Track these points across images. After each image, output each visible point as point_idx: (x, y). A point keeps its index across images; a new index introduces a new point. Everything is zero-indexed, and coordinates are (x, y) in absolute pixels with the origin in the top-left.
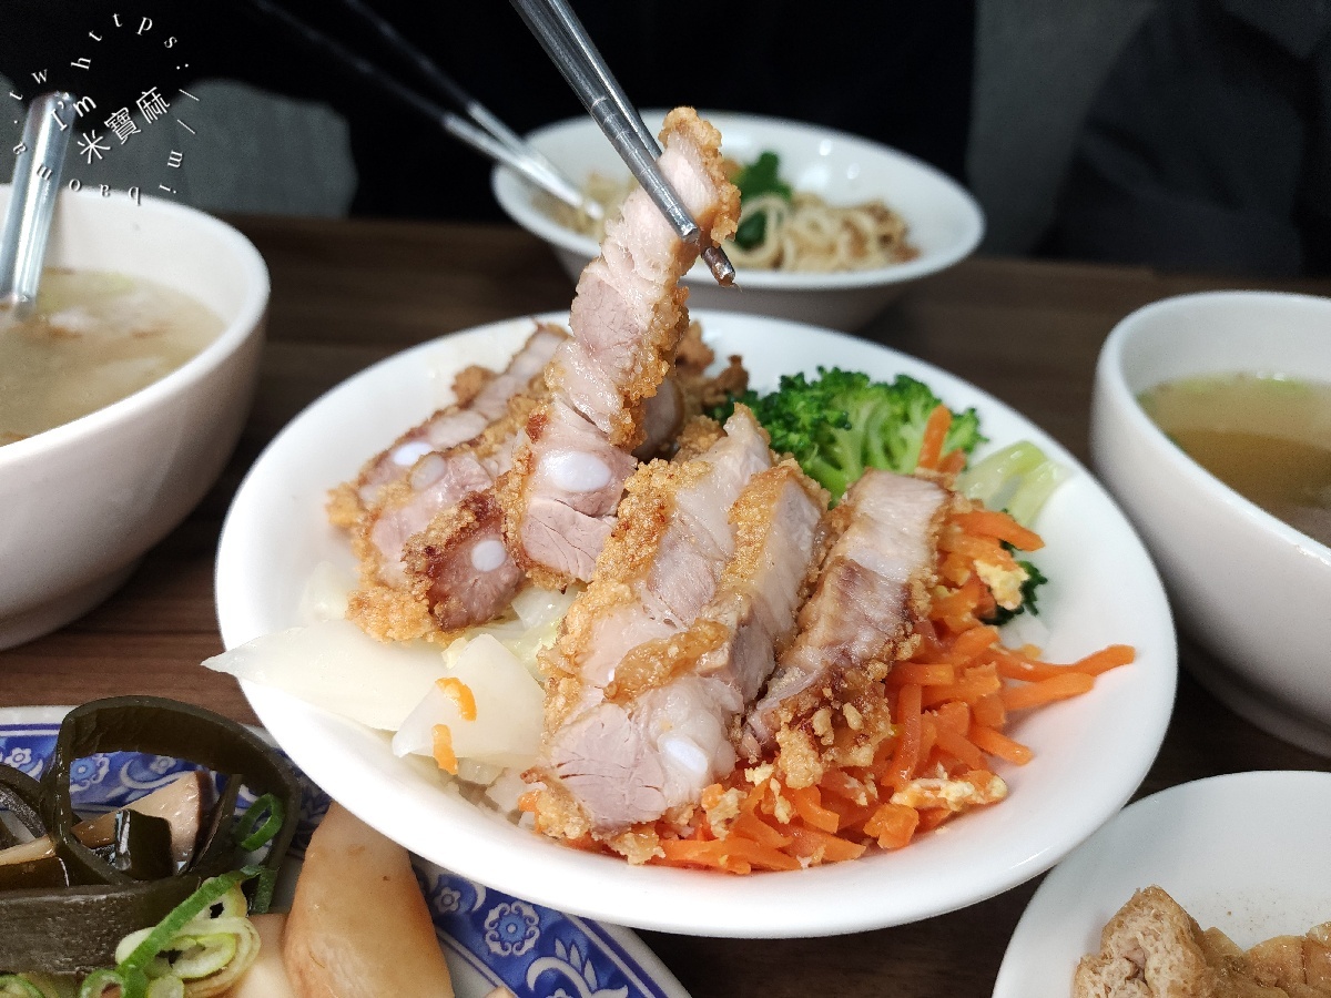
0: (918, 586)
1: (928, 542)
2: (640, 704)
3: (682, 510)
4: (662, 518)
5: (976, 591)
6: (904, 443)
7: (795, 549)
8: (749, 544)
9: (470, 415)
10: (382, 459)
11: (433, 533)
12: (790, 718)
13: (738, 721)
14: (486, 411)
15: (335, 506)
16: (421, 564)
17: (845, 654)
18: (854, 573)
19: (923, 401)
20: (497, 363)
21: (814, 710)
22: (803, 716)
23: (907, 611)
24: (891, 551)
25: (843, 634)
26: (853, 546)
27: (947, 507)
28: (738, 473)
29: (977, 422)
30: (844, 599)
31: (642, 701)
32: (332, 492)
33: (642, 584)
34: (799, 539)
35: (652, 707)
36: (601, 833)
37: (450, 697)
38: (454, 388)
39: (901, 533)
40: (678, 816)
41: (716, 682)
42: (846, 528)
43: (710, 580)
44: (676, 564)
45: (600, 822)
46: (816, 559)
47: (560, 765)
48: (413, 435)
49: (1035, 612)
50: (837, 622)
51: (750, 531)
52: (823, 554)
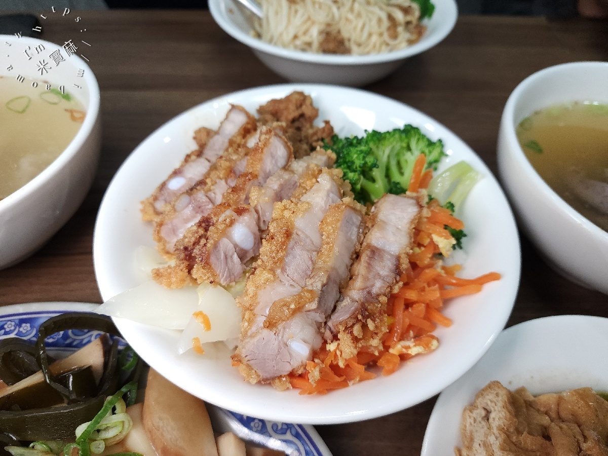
0: (403, 256)
1: (409, 234)
2: (279, 328)
3: (297, 229)
4: (288, 234)
5: (432, 248)
6: (406, 161)
7: (349, 240)
8: (328, 243)
9: (202, 160)
10: (163, 186)
11: (187, 240)
12: (344, 329)
13: (323, 325)
14: (209, 158)
15: (143, 211)
16: (182, 256)
17: (369, 293)
18: (375, 252)
19: (417, 137)
20: (214, 125)
21: (354, 324)
22: (349, 327)
23: (398, 271)
24: (392, 238)
25: (369, 284)
26: (375, 238)
27: (419, 215)
28: (323, 205)
29: (442, 146)
30: (369, 266)
31: (280, 327)
32: (142, 203)
33: (279, 271)
34: (351, 234)
35: (284, 328)
36: (265, 381)
37: (199, 322)
38: (195, 138)
39: (398, 228)
40: (297, 371)
41: (313, 314)
42: (373, 226)
43: (310, 262)
44: (294, 257)
45: (264, 377)
46: (359, 241)
47: (246, 356)
48: (176, 173)
49: (461, 248)
50: (366, 279)
51: (328, 237)
52: (362, 238)
